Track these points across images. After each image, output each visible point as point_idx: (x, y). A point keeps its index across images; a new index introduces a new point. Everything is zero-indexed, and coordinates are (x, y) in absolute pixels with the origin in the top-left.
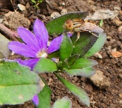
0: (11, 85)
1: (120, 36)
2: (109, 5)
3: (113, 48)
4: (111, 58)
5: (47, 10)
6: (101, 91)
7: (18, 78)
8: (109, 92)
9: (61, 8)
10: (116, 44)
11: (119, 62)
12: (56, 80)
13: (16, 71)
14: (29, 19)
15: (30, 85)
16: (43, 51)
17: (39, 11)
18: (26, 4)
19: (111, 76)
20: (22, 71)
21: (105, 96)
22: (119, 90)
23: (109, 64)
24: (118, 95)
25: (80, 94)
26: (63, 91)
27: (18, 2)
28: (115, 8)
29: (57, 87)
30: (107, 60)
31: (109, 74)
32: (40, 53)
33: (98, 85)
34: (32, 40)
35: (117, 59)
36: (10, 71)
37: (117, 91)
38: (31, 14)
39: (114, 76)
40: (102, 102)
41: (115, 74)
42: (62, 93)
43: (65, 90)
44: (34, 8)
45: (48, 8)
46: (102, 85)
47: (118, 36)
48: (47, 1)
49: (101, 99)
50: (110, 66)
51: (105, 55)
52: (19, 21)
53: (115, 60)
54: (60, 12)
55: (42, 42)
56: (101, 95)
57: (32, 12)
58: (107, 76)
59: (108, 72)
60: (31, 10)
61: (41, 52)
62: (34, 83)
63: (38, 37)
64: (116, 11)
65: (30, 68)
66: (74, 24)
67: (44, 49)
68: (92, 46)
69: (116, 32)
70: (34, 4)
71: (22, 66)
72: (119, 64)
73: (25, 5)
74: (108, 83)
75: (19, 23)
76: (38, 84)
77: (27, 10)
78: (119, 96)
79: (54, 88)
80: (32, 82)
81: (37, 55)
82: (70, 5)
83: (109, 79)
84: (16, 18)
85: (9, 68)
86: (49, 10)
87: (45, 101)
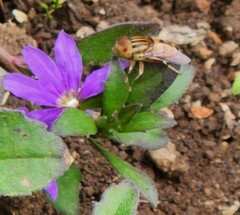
0: (7, 157)
1: (208, 78)
2: (187, 19)
3: (194, 100)
4: (190, 119)
5: (71, 23)
6: (170, 182)
7: (23, 145)
8: (186, 184)
9: (96, 19)
10: (201, 92)
11: (206, 127)
12: (86, 155)
13: (19, 130)
14: (36, 39)
15: (46, 159)
16: (70, 94)
17: (54, 23)
18: (29, 9)
19: (191, 154)
20: (31, 131)
21: (177, 190)
22: (204, 181)
23: (186, 131)
24: (202, 190)
25: (140, 181)
26: (98, 177)
27: (14, 7)
28: (199, 24)
29: (86, 168)
30: (184, 123)
31: (185, 149)
32: (64, 97)
33: (166, 170)
34: (50, 72)
35: (202, 121)
36: (6, 130)
37: (200, 183)
38: (39, 29)
39: (195, 153)
40: (172, 202)
41: (197, 150)
42: (96, 180)
43: (103, 177)
44: (43, 18)
45: (72, 18)
46: (173, 169)
47: (204, 77)
48: (71, 5)
49: (170, 197)
50: (189, 134)
51: (180, 113)
52: (18, 41)
53: (199, 124)
54: (94, 26)
55: (69, 77)
56: (169, 189)
57: (40, 25)
58: (182, 153)
59: (185, 145)
60: (39, 22)
61: (67, 95)
62: (53, 156)
63: (62, 67)
64: (202, 31)
65: (46, 126)
66: (134, 47)
67: (72, 90)
68: (166, 89)
69: (200, 71)
70: (44, 11)
71: (31, 120)
72: (205, 132)
73: (26, 13)
74: (184, 167)
75: (16, 44)
76: (59, 157)
77: (31, 21)
78: (204, 193)
79: (82, 170)
80: (50, 153)
81: (60, 102)
82: (114, 15)
83: (187, 158)
84: (11, 35)
85: (5, 125)
86: (74, 22)
87: (67, 194)
